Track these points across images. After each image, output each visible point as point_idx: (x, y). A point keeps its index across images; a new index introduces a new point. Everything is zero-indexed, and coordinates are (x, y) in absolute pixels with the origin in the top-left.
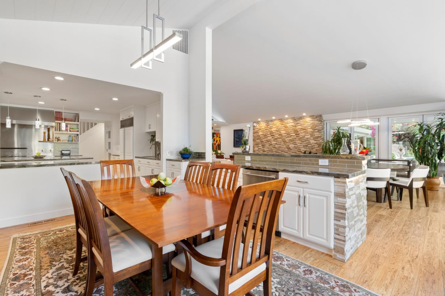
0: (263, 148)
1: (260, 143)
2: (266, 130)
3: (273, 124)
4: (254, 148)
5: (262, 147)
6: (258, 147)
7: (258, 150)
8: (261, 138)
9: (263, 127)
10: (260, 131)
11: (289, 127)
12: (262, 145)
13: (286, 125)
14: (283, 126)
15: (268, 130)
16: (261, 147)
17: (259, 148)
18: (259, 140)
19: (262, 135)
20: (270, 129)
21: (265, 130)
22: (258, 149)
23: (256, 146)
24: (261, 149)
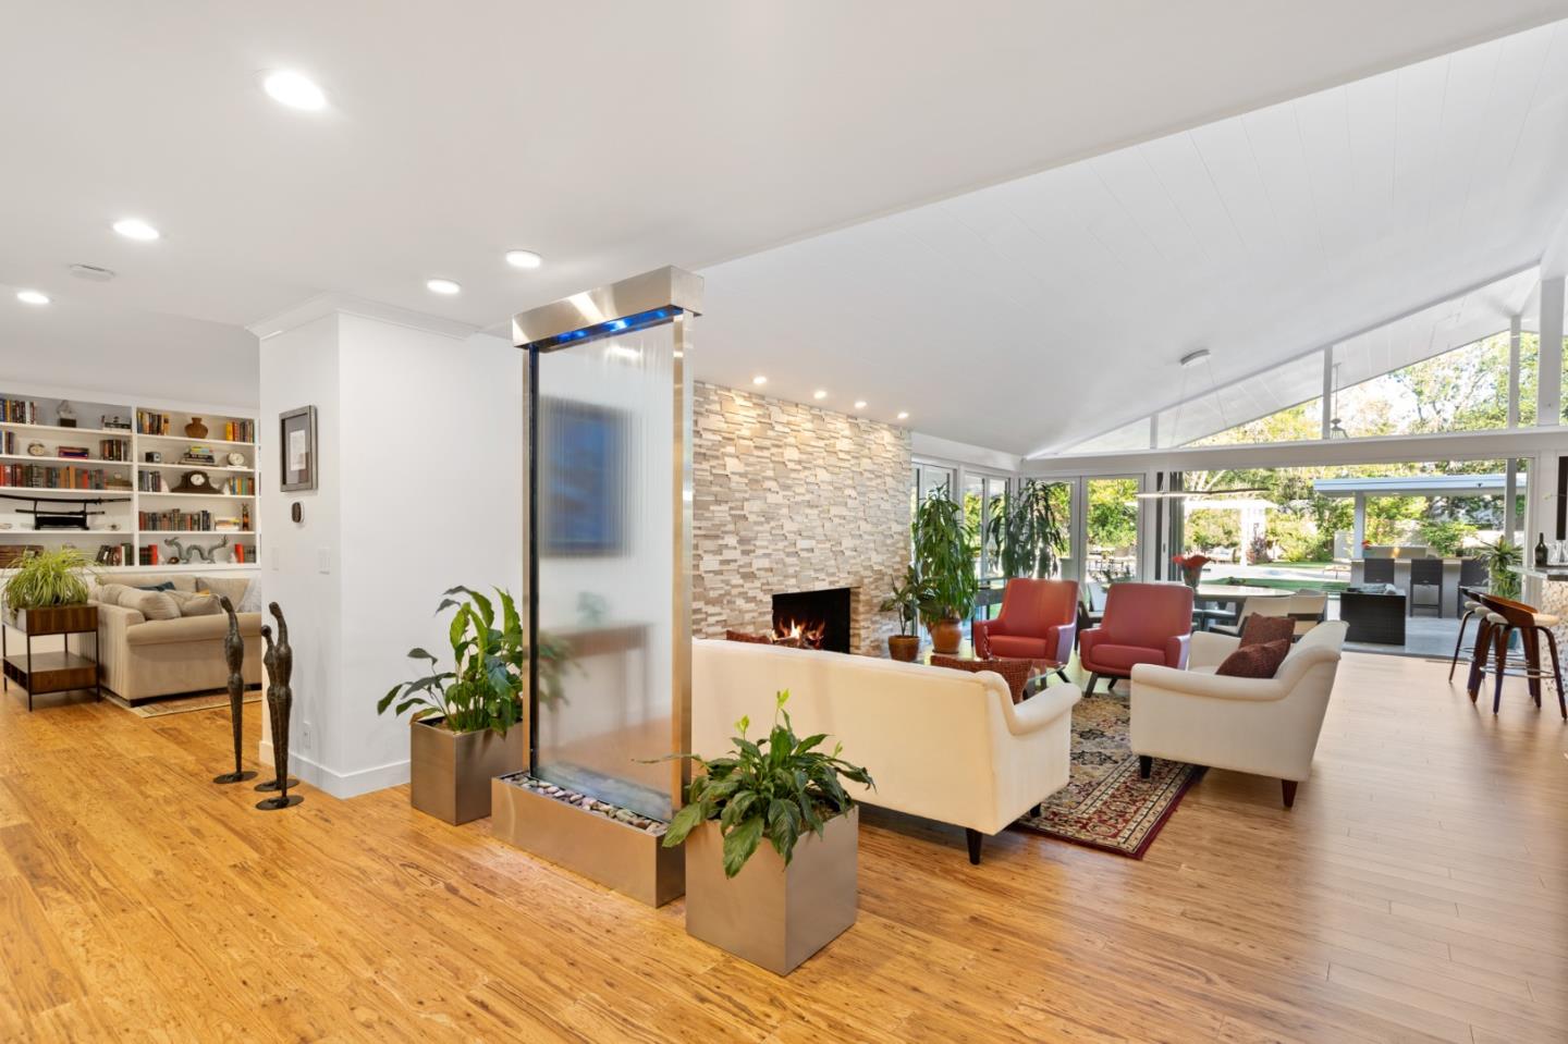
0: (744, 560)
1: (727, 529)
2: (760, 453)
3: (789, 423)
4: (699, 557)
5: (740, 548)
6: (719, 551)
7: (720, 573)
8: (737, 495)
9: (745, 432)
10: (730, 449)
11: (842, 455)
12: (741, 541)
13: (832, 441)
14: (822, 443)
15: (766, 453)
16: (736, 554)
17: (727, 555)
18: (725, 507)
19: (741, 475)
20: (774, 450)
21: (756, 453)
22: (716, 567)
23: (710, 544)
24: (733, 566)
